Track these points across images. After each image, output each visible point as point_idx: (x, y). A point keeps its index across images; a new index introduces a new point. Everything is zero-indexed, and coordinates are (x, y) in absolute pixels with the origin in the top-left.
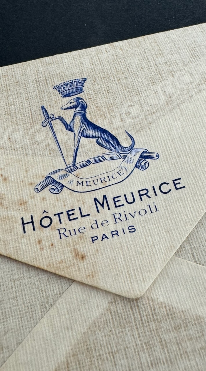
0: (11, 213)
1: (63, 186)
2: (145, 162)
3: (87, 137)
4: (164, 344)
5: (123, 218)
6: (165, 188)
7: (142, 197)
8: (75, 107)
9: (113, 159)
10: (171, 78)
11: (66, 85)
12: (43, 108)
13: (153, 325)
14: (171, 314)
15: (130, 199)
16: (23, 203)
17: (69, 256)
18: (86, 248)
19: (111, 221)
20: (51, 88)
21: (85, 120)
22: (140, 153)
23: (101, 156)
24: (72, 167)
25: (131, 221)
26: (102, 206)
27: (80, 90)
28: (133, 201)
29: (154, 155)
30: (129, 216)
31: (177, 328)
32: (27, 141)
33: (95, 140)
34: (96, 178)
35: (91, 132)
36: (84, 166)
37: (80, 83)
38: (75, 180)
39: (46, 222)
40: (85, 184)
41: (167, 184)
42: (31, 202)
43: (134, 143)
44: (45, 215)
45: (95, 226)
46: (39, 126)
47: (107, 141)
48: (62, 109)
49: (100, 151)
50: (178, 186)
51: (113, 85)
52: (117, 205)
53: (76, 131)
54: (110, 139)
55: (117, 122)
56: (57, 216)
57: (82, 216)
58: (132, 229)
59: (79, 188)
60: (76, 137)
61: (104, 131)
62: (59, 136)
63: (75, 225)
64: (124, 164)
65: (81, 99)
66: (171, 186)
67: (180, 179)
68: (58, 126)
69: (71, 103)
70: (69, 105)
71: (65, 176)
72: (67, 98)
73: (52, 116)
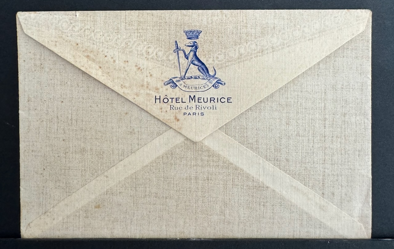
0: (151, 92)
1: (177, 86)
2: (218, 85)
3: (194, 64)
4: (202, 160)
5: (200, 108)
6: (223, 100)
7: (211, 101)
8: (192, 46)
9: (204, 79)
10: (245, 44)
11: (191, 32)
12: (176, 42)
13: (200, 152)
14: (208, 150)
15: (206, 100)
16: (157, 89)
17: (172, 118)
18: (181, 117)
19: (194, 108)
20: (182, 31)
21: (195, 55)
22: (217, 80)
23: (198, 76)
24: (183, 78)
25: (203, 111)
26: (192, 100)
27: (197, 37)
28: (206, 101)
29: (223, 83)
30: (203, 108)
31: (209, 156)
32: (165, 58)
33: (197, 67)
34: (193, 86)
35: (196, 63)
36: (189, 78)
37: (198, 33)
38: (183, 84)
39: (166, 100)
40: (187, 87)
41: (225, 98)
42: (161, 90)
43: (215, 74)
44: (166, 97)
45: (186, 108)
46: (172, 52)
47: (203, 69)
48: (185, 45)
49: (198, 73)
50: (229, 101)
51: (215, 40)
52: (199, 101)
53: (189, 60)
54: (204, 68)
55: (211, 61)
56: (171, 99)
57: (182, 102)
58: (202, 114)
59: (184, 89)
60: (189, 62)
61: (203, 64)
62: (181, 60)
63: (178, 105)
64: (208, 83)
65: (196, 43)
66: (226, 100)
67: (231, 98)
68: (181, 54)
69: (190, 43)
70: (189, 44)
71: (179, 81)
72: (189, 40)
73: (179, 48)
